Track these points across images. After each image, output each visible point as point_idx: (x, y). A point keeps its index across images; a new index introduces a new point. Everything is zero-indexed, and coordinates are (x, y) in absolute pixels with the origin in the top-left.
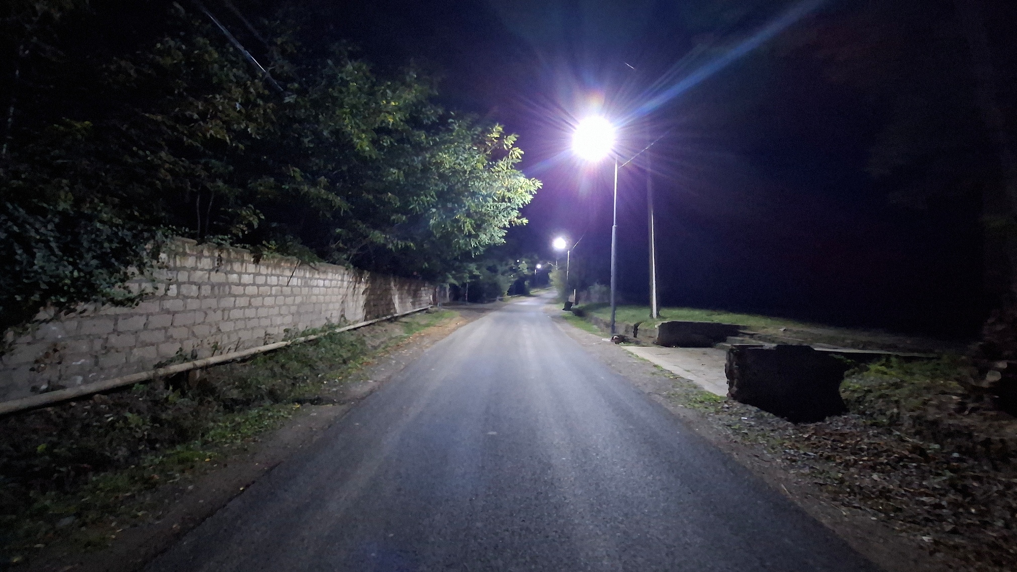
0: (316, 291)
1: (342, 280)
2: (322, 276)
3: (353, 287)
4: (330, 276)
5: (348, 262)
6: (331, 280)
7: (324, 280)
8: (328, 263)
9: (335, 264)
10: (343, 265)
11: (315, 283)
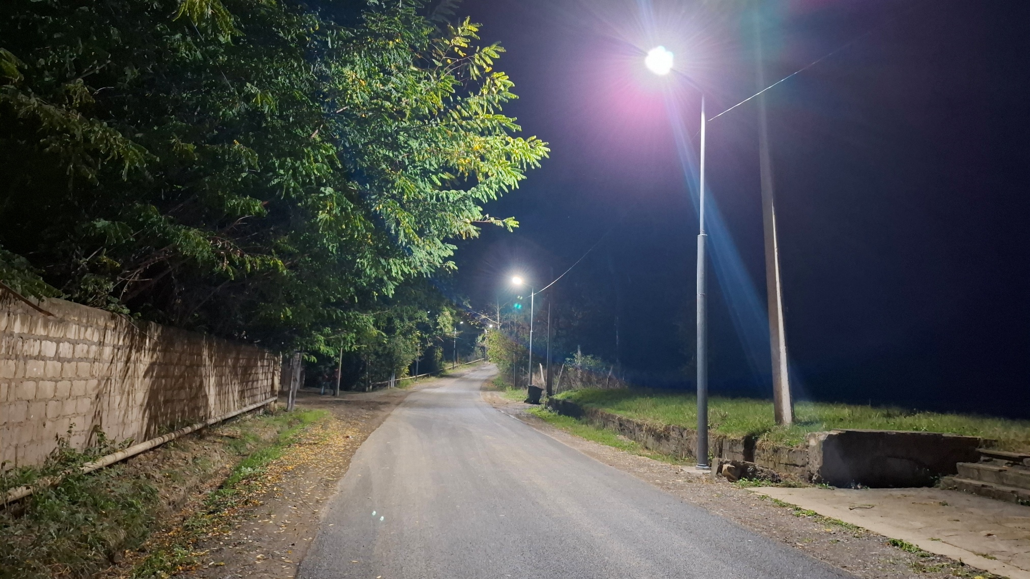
0: (35, 368)
1: (101, 344)
2: (53, 332)
3: (124, 359)
4: (72, 332)
5: (116, 300)
6: (74, 343)
7: (58, 341)
8: (69, 299)
9: (85, 303)
10: (105, 305)
11: (33, 348)
